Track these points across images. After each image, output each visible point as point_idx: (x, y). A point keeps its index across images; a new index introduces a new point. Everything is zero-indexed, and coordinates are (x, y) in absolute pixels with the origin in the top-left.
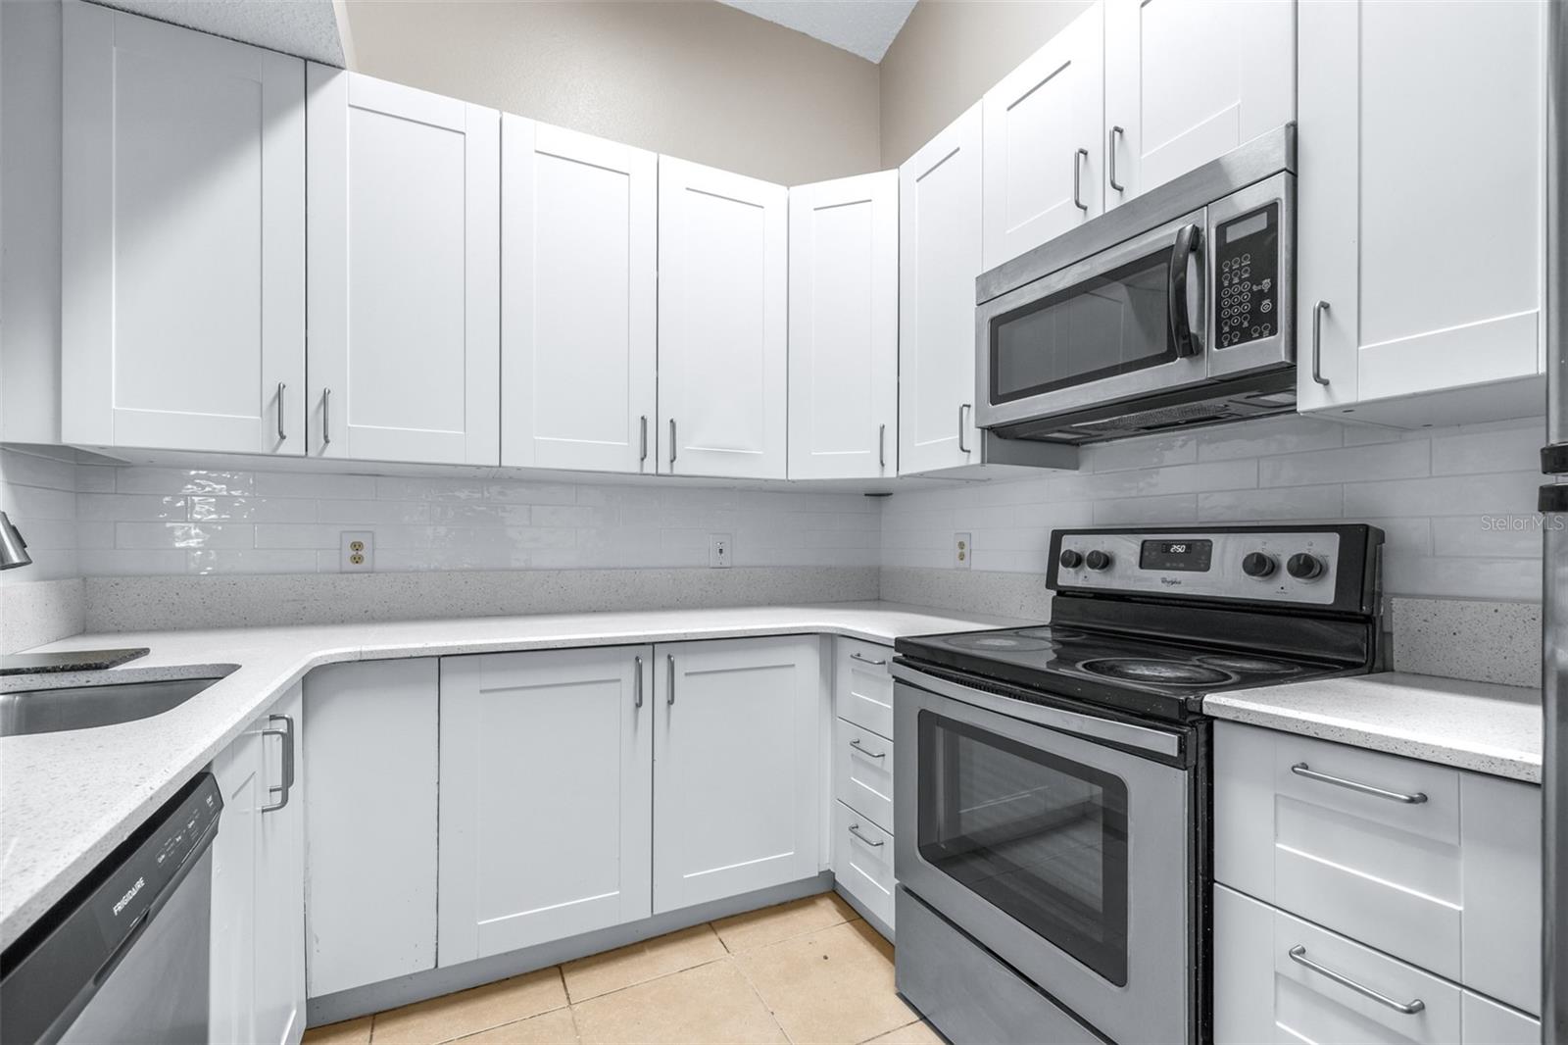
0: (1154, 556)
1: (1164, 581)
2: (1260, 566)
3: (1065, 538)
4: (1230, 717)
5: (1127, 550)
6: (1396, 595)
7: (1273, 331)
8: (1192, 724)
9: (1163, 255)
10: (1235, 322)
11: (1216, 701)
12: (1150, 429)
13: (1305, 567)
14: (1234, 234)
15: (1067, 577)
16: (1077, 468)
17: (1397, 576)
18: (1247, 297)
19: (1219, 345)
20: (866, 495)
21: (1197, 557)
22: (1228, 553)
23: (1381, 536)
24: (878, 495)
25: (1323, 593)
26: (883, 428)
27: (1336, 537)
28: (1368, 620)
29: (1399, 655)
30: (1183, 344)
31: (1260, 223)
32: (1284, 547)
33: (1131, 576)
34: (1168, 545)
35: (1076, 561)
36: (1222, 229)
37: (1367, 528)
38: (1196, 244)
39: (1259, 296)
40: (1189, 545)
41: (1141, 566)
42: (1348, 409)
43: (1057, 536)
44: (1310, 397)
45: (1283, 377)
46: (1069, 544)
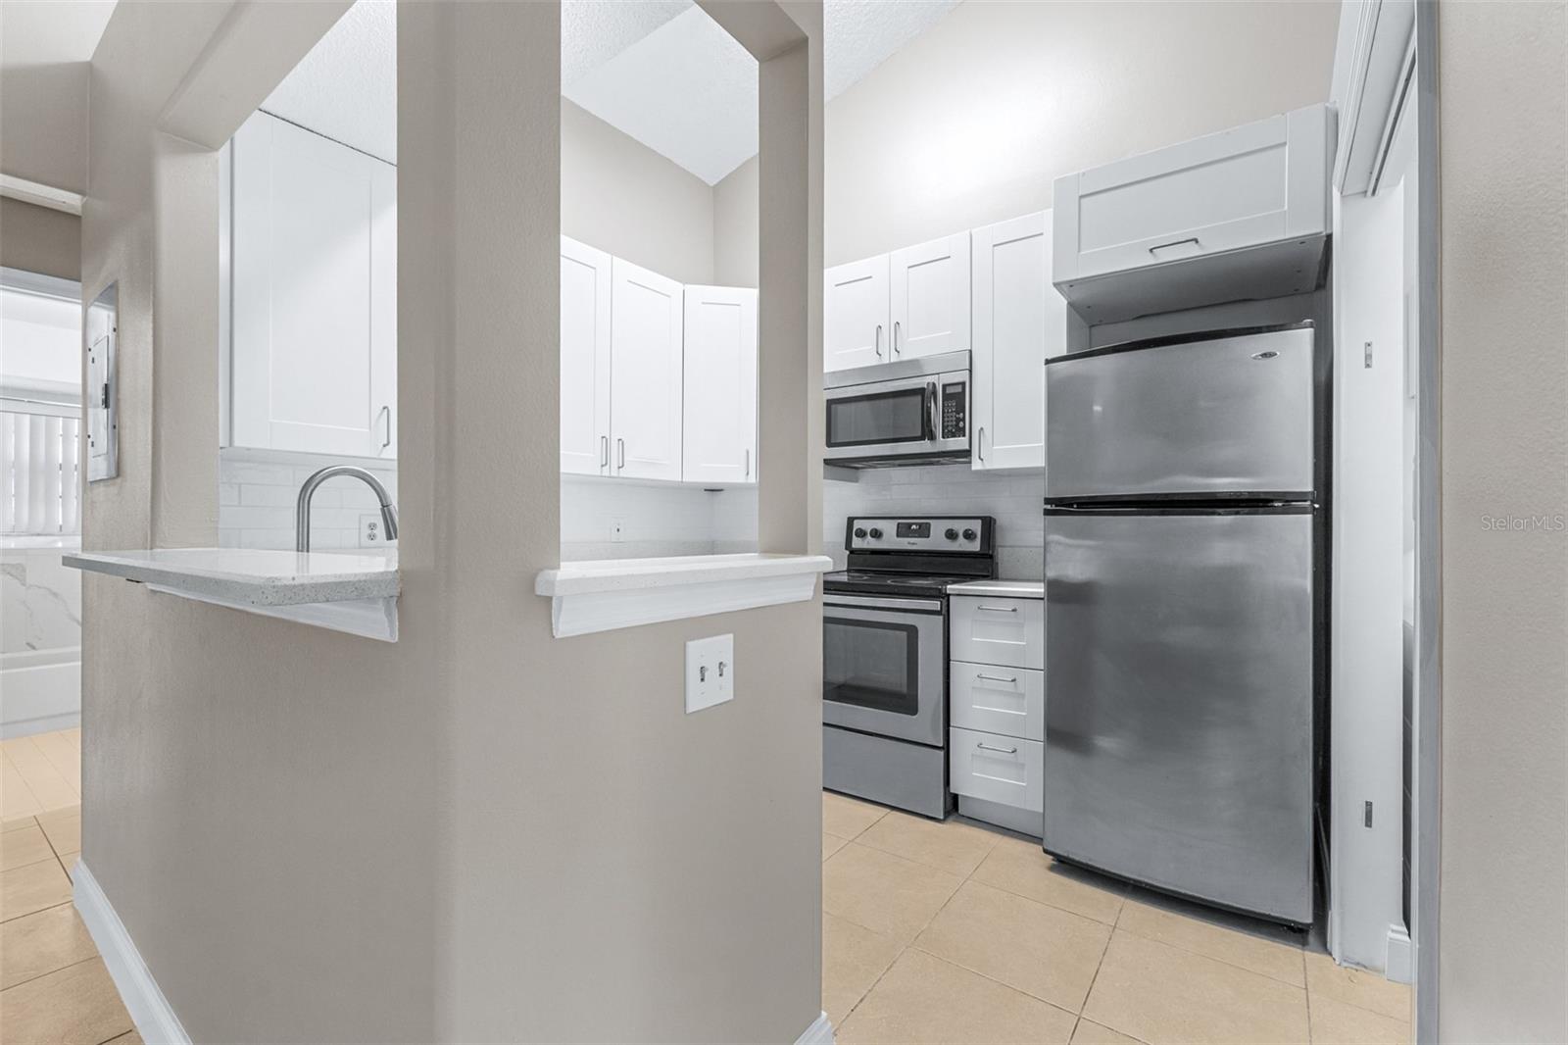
0: (904, 531)
1: (909, 543)
2: (951, 535)
3: (855, 522)
4: (957, 592)
5: (889, 528)
6: (1001, 546)
7: (964, 436)
8: (943, 598)
9: (920, 391)
10: (950, 428)
11: (951, 588)
12: (900, 465)
13: (969, 535)
14: (950, 390)
15: (857, 543)
16: (857, 481)
17: (1000, 539)
18: (954, 419)
19: (943, 437)
20: (706, 490)
21: (924, 531)
22: (938, 529)
23: (995, 520)
24: (713, 490)
25: (975, 546)
26: (748, 452)
27: (980, 521)
28: (991, 557)
29: (1001, 571)
30: (927, 433)
31: (959, 389)
32: (960, 527)
33: (891, 541)
34: (910, 525)
35: (861, 534)
36: (945, 386)
37: (990, 518)
38: (934, 393)
39: (958, 420)
40: (920, 525)
41: (898, 536)
42: (988, 471)
43: (851, 521)
44: (976, 465)
45: (967, 454)
46: (857, 524)
